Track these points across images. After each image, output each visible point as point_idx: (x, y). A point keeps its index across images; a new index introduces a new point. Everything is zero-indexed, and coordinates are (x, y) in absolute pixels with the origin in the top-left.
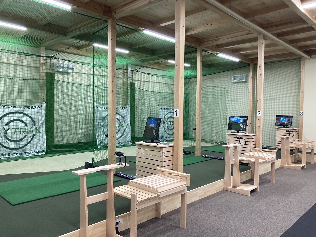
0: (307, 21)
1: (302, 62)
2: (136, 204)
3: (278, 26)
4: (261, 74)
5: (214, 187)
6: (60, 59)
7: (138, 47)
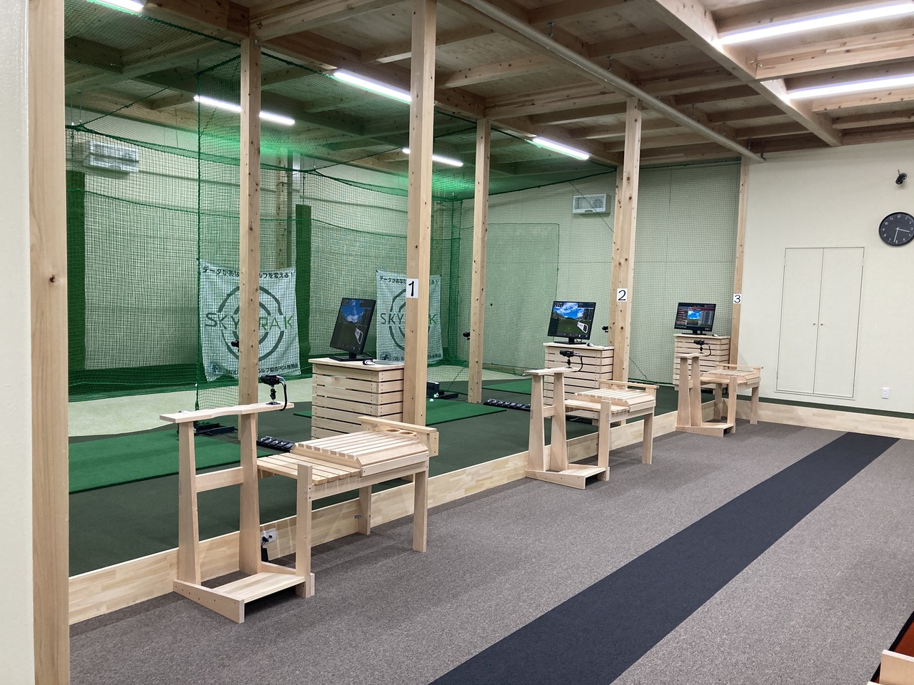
0: (734, 73)
1: (742, 168)
2: (309, 486)
3: (671, 78)
4: (630, 198)
5: (502, 470)
6: (101, 134)
7: (320, 110)
